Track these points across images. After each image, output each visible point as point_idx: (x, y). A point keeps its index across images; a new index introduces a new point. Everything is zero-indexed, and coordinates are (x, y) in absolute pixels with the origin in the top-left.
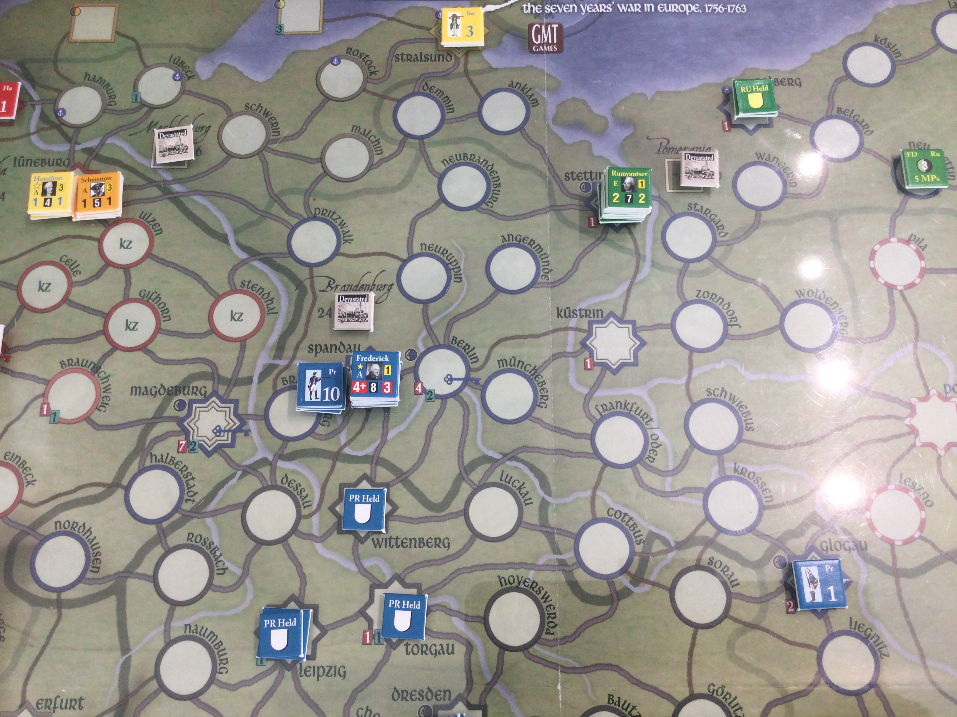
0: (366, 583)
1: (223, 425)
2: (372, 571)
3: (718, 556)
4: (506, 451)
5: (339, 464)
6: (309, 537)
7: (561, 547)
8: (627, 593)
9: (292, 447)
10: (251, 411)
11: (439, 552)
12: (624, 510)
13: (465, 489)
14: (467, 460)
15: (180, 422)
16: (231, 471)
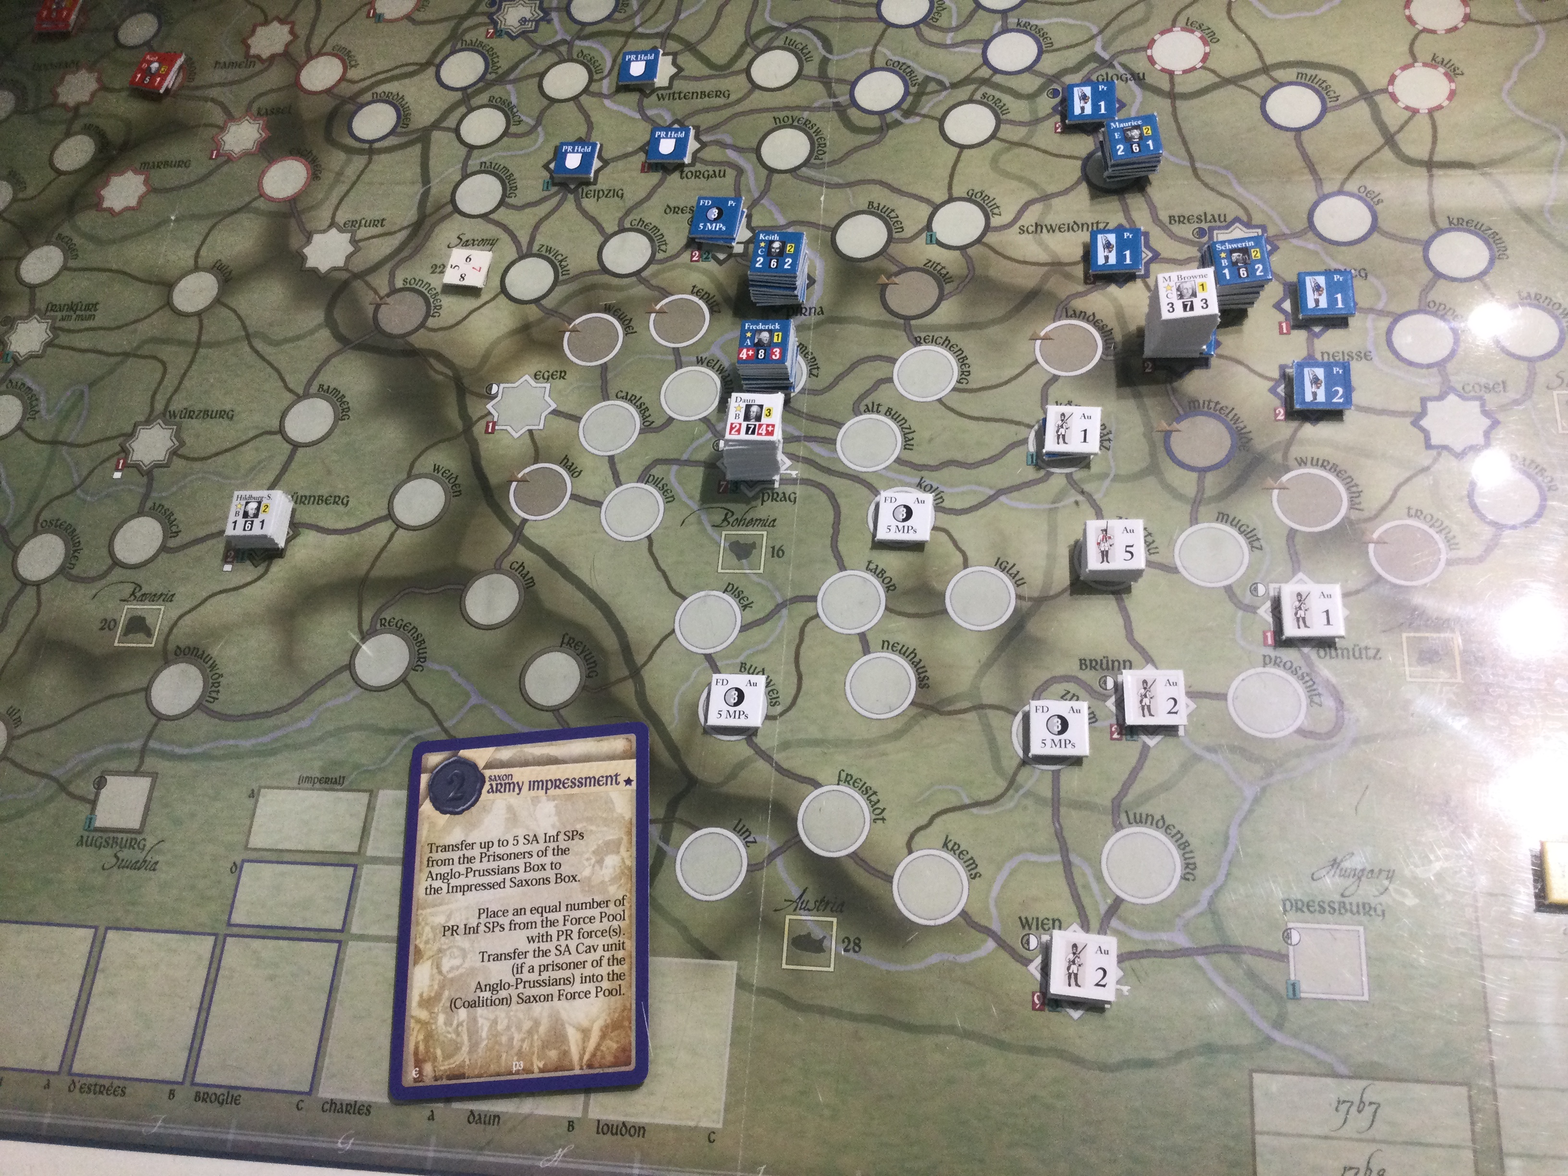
0: (649, 128)
1: (528, 16)
2: (655, 118)
3: (991, 92)
4: (791, 20)
5: (631, 41)
6: (600, 95)
7: (837, 92)
8: (897, 123)
9: (589, 30)
10: (554, 4)
11: (721, 101)
12: (902, 60)
13: (749, 52)
14: (754, 29)
15: (490, 16)
16: (531, 50)
